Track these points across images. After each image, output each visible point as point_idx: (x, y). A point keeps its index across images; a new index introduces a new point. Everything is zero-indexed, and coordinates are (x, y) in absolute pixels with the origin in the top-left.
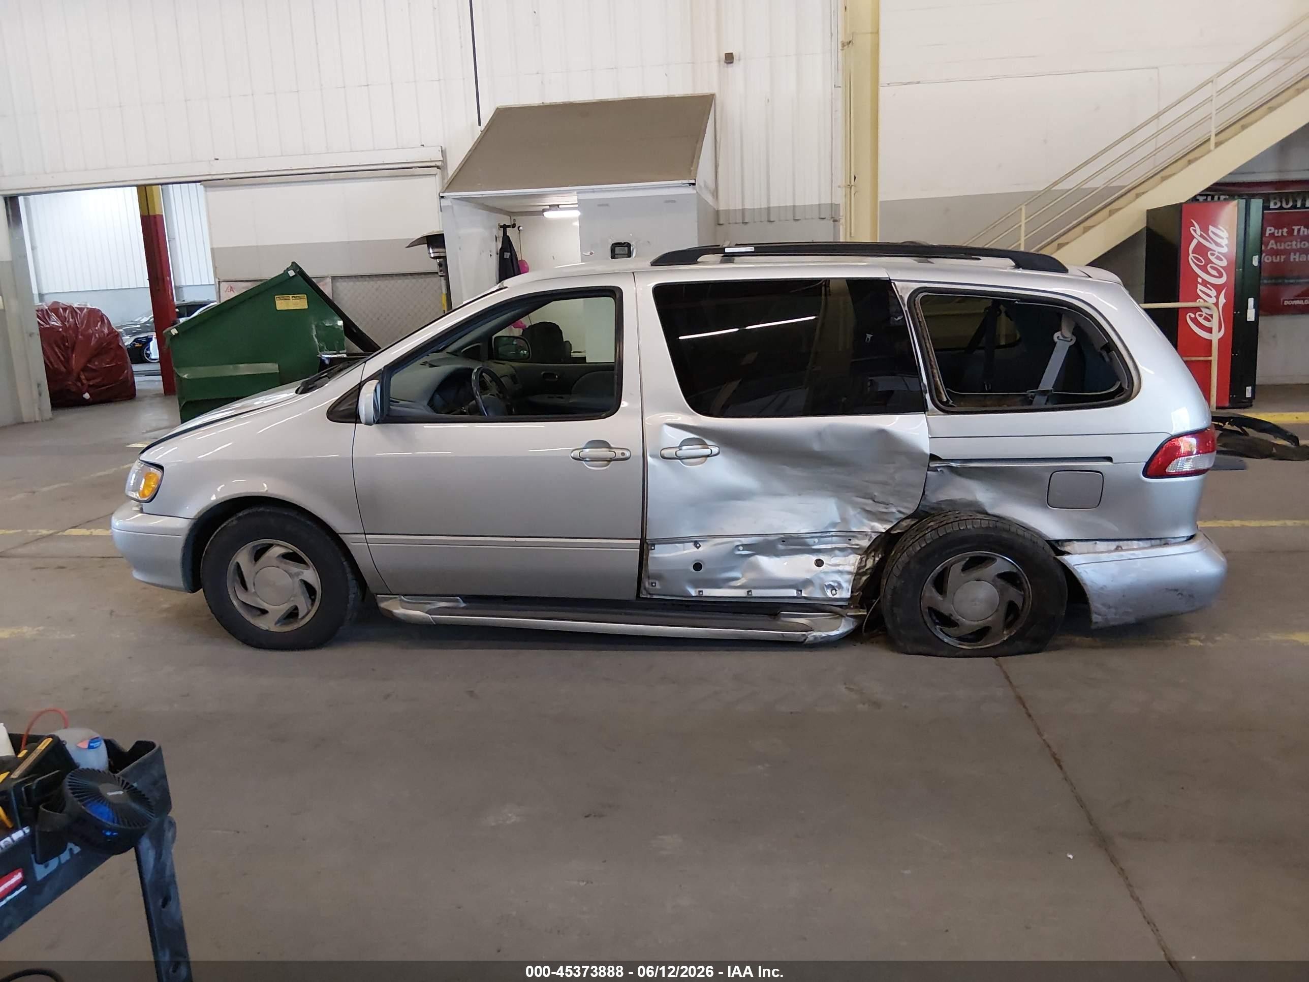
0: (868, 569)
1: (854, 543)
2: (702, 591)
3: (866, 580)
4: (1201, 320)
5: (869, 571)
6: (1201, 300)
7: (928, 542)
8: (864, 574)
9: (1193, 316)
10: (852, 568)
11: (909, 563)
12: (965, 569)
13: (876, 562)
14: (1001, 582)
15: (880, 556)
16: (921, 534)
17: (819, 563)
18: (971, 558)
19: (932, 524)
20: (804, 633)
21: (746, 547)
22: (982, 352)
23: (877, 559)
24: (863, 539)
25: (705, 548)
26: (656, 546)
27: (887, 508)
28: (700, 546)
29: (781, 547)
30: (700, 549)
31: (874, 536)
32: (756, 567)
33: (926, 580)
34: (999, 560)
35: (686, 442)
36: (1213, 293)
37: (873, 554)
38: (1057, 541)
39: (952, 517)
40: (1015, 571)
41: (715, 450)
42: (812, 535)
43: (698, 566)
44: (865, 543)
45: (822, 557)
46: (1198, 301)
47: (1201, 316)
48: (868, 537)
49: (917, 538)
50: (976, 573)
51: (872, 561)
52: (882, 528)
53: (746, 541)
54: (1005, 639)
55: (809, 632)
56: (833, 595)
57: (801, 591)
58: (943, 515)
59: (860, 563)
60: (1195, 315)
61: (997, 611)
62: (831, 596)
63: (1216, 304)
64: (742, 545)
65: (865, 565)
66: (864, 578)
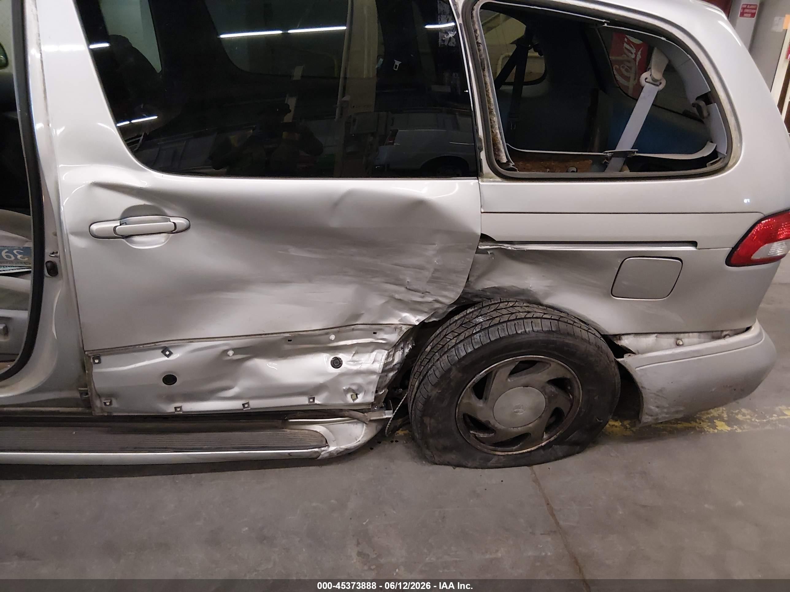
0: (395, 364)
1: (380, 337)
2: (181, 407)
3: (393, 376)
4: (623, 70)
5: (397, 367)
6: (625, 56)
7: (476, 347)
8: (391, 370)
9: (618, 67)
10: (378, 366)
11: (450, 370)
12: (513, 373)
13: (405, 354)
14: (552, 389)
15: (410, 346)
16: (467, 334)
17: (337, 363)
18: (522, 362)
19: (480, 319)
20: (316, 450)
21: (237, 350)
22: (511, 88)
23: (407, 351)
24: (392, 333)
25: (177, 355)
26: (103, 358)
27: (423, 297)
28: (171, 353)
29: (287, 347)
30: (172, 358)
31: (405, 329)
32: (254, 373)
33: (466, 386)
34: (553, 365)
35: (129, 212)
36: (634, 51)
37: (402, 345)
38: (615, 335)
39: (504, 312)
40: (568, 376)
41: (181, 222)
42: (327, 331)
43: (170, 379)
44: (394, 337)
45: (340, 356)
46: (623, 56)
47: (623, 67)
48: (398, 331)
49: (462, 337)
50: (524, 378)
51: (401, 353)
52: (415, 319)
53: (235, 343)
54: (543, 444)
55: (323, 449)
56: (353, 400)
57: (314, 399)
58: (493, 308)
59: (387, 359)
60: (619, 67)
61: (540, 417)
62: (351, 401)
63: (635, 59)
64: (233, 349)
65: (393, 360)
66: (391, 374)
